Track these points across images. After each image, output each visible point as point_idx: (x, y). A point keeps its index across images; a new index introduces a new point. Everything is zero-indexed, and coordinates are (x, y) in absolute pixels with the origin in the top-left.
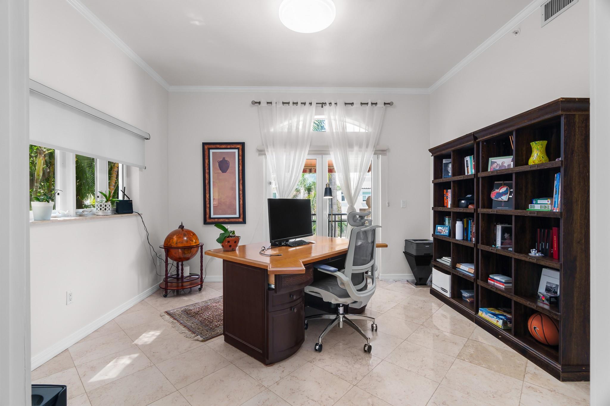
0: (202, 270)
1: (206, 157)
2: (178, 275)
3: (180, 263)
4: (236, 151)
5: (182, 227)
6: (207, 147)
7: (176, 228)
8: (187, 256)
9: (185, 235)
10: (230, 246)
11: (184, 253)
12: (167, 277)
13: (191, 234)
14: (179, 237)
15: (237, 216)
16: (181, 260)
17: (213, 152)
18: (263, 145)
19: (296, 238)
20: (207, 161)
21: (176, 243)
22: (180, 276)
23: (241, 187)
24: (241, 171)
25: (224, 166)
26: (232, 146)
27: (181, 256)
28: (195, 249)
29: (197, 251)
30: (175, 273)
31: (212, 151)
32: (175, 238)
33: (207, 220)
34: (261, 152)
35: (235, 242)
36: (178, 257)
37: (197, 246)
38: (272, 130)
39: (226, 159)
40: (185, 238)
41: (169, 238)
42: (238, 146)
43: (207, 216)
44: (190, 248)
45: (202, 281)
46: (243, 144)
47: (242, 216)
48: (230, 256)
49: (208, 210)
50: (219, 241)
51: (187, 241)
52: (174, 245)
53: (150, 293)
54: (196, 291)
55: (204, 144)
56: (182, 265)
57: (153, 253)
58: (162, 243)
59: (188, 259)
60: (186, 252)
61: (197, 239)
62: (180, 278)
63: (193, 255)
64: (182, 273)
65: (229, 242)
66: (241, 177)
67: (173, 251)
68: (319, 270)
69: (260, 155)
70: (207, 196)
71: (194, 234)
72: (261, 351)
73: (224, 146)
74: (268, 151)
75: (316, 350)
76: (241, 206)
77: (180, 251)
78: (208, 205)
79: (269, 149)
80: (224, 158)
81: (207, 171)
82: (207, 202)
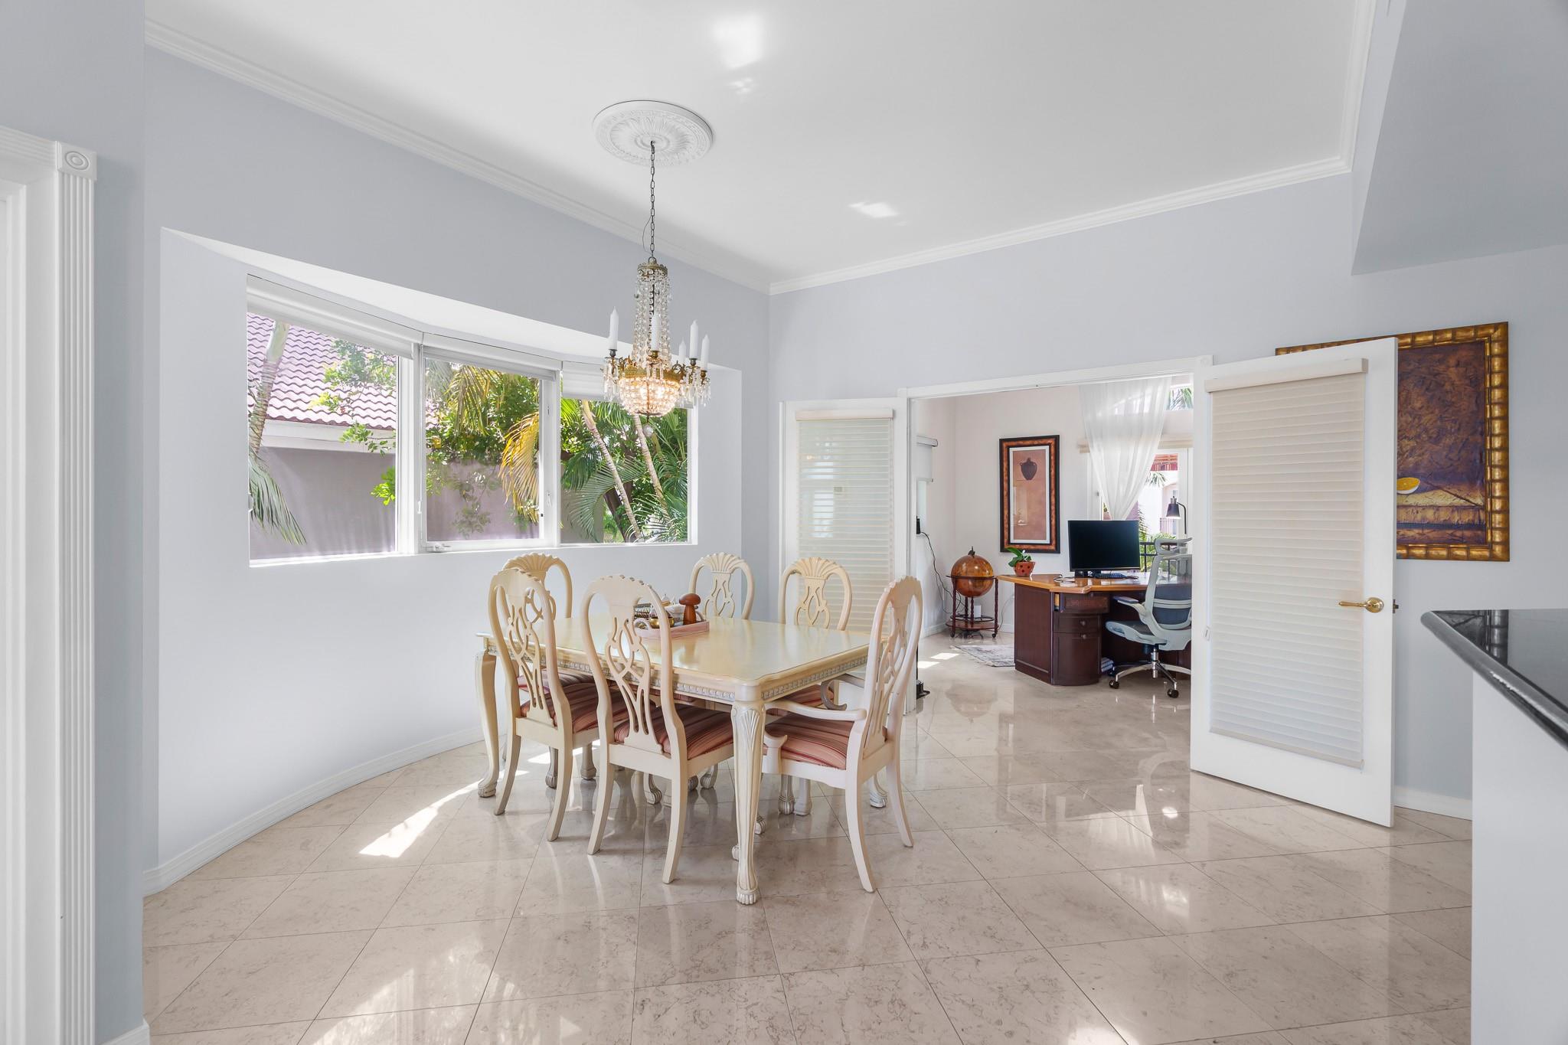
0: (996, 611)
1: (1005, 459)
2: (966, 615)
3: (969, 599)
4: (1047, 448)
5: (972, 553)
6: (1005, 444)
7: (966, 554)
8: (979, 590)
9: (976, 563)
10: (1023, 571)
11: (974, 586)
12: (954, 617)
13: (982, 563)
14: (969, 565)
15: (1047, 541)
16: (971, 594)
17: (1014, 452)
18: (1086, 438)
19: (1111, 570)
20: (1005, 465)
21: (966, 572)
22: (969, 616)
23: (1053, 500)
24: (1053, 477)
25: (1029, 469)
26: (1041, 442)
27: (972, 589)
28: (989, 582)
29: (991, 585)
30: (963, 613)
31: (1012, 450)
32: (964, 566)
33: (1005, 546)
34: (1084, 448)
35: (1029, 567)
36: (967, 589)
37: (991, 578)
38: (1100, 414)
39: (1032, 460)
40: (976, 567)
41: (958, 565)
42: (1050, 441)
43: (1006, 540)
44: (984, 579)
45: (996, 627)
46: (1057, 438)
47: (1054, 542)
48: (1022, 581)
49: (1006, 533)
50: (1011, 564)
51: (978, 571)
52: (963, 574)
53: (935, 632)
54: (988, 637)
55: (1002, 441)
56: (972, 602)
57: (940, 584)
58: (949, 573)
59: (979, 594)
60: (977, 584)
61: (990, 569)
62: (969, 618)
63: (987, 590)
64: (972, 612)
65: (1021, 566)
66: (1053, 485)
67: (962, 582)
68: (1119, 601)
69: (1081, 452)
70: (1006, 512)
71: (987, 563)
72: (1047, 672)
73: (1028, 442)
74: (1093, 446)
75: (1111, 687)
76: (1053, 528)
77: (970, 583)
78: (1006, 526)
79: (1095, 445)
80: (1029, 460)
81: (1005, 478)
82: (1006, 522)
